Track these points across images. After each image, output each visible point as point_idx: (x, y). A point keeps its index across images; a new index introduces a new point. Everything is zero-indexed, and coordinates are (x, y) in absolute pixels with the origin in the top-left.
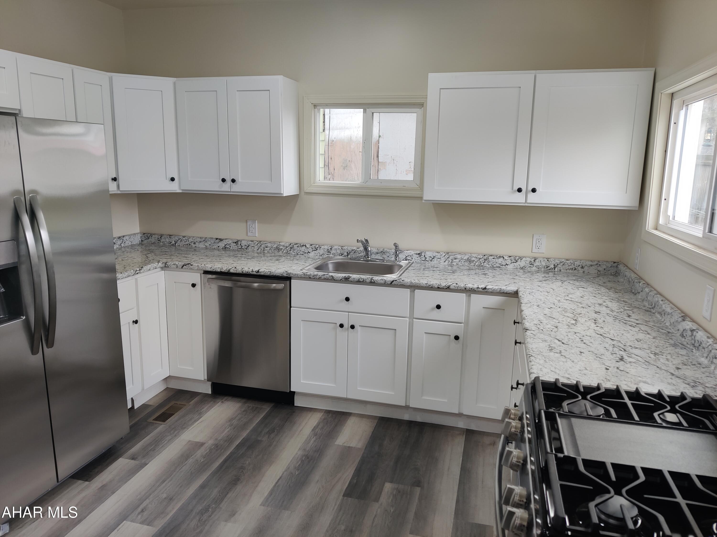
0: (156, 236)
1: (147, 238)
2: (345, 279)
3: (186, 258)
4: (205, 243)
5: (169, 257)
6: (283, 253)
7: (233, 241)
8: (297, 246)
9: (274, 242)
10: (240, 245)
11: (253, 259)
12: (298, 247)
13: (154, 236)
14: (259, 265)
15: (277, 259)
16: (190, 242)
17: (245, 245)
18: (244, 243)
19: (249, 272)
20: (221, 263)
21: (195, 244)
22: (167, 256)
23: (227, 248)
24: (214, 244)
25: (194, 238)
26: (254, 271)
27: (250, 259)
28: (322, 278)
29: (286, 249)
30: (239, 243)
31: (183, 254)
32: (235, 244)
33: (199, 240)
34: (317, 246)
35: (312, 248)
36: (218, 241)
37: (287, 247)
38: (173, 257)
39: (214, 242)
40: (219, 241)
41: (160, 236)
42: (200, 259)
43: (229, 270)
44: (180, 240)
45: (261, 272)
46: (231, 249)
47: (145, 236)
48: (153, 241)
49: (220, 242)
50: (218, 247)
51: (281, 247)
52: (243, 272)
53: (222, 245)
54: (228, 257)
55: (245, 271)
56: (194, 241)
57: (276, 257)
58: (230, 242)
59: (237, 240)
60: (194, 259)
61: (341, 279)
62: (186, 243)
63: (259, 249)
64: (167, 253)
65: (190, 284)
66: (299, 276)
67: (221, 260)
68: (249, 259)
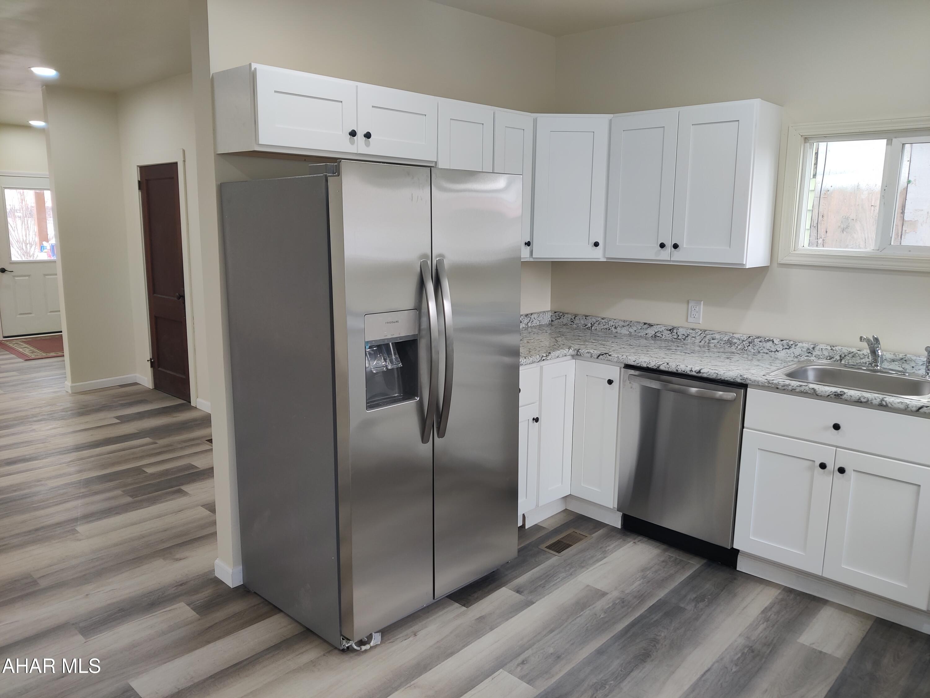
0: (570, 316)
1: (559, 318)
2: (835, 395)
3: (604, 345)
4: (629, 328)
5: (583, 343)
6: (737, 349)
7: (667, 328)
8: (759, 340)
9: (726, 333)
10: (677, 333)
11: (692, 354)
12: (760, 342)
13: (566, 316)
14: (701, 362)
15: (728, 357)
16: (610, 326)
17: (683, 334)
18: (681, 331)
19: (685, 372)
20: (648, 355)
21: (616, 329)
22: (580, 341)
23: (658, 337)
24: (640, 331)
25: (615, 321)
26: (694, 371)
27: (689, 353)
28: (797, 390)
29: (741, 344)
30: (675, 331)
31: (600, 341)
32: (669, 332)
33: (623, 324)
34: (792, 343)
35: (782, 345)
36: (646, 326)
37: (743, 341)
38: (587, 343)
39: (641, 327)
40: (648, 326)
41: (574, 316)
42: (621, 348)
43: (658, 366)
44: (597, 323)
45: (703, 373)
46: (663, 338)
47: (556, 315)
48: (565, 322)
49: (649, 328)
50: (646, 334)
51: (735, 341)
52: (677, 371)
53: (651, 332)
54: (658, 349)
55: (680, 370)
56: (616, 325)
57: (727, 354)
58: (663, 328)
59: (672, 327)
60: (613, 348)
61: (828, 394)
62: (605, 327)
63: (702, 341)
64: (580, 338)
65: (605, 379)
66: (760, 384)
67: (648, 353)
68: (687, 354)
